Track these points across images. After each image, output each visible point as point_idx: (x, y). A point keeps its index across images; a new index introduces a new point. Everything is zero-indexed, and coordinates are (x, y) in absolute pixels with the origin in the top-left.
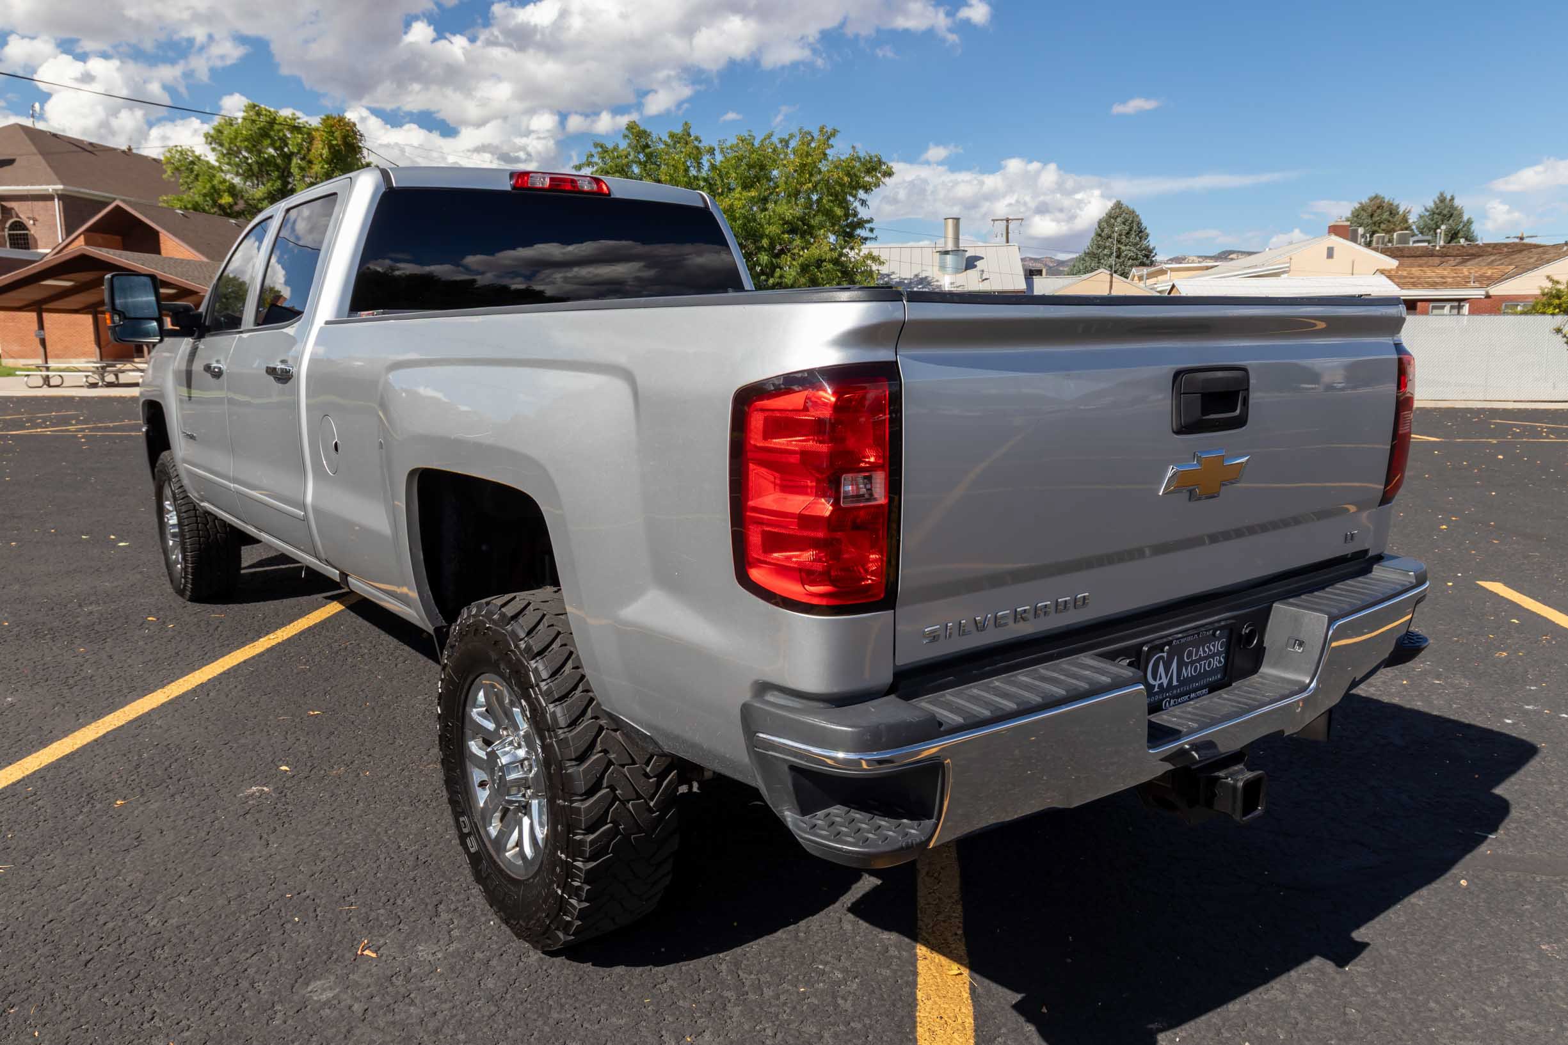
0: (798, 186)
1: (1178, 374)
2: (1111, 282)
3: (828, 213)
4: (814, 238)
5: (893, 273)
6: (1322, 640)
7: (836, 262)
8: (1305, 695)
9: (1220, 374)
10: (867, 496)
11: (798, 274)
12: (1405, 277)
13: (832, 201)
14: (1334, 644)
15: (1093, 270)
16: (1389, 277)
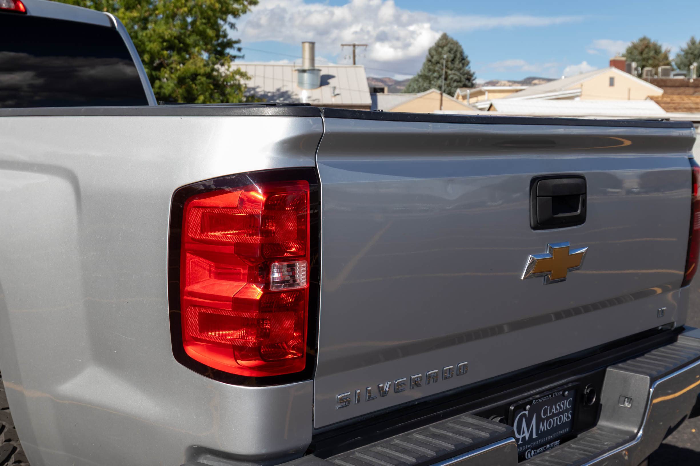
0: (175, 10)
1: (534, 181)
2: (441, 100)
3: (202, 34)
4: (190, 54)
5: (258, 87)
6: (646, 397)
7: (209, 76)
8: (634, 443)
9: (565, 181)
10: (291, 282)
11: (175, 85)
12: (669, 103)
13: (205, 24)
14: (655, 401)
15: (425, 90)
16: (658, 103)
